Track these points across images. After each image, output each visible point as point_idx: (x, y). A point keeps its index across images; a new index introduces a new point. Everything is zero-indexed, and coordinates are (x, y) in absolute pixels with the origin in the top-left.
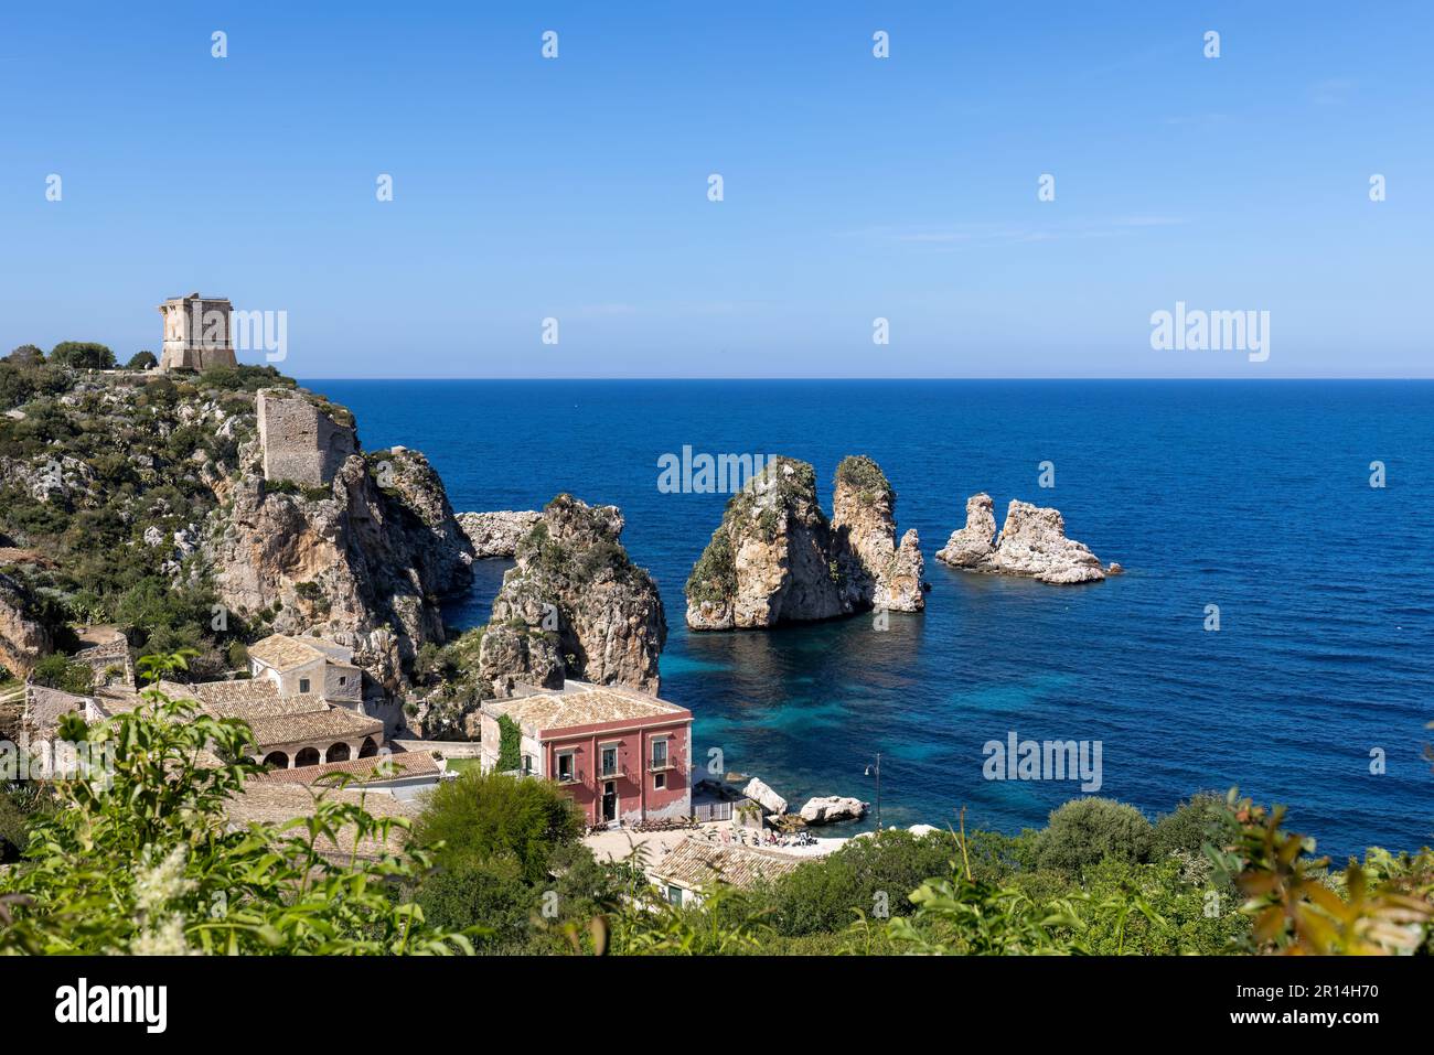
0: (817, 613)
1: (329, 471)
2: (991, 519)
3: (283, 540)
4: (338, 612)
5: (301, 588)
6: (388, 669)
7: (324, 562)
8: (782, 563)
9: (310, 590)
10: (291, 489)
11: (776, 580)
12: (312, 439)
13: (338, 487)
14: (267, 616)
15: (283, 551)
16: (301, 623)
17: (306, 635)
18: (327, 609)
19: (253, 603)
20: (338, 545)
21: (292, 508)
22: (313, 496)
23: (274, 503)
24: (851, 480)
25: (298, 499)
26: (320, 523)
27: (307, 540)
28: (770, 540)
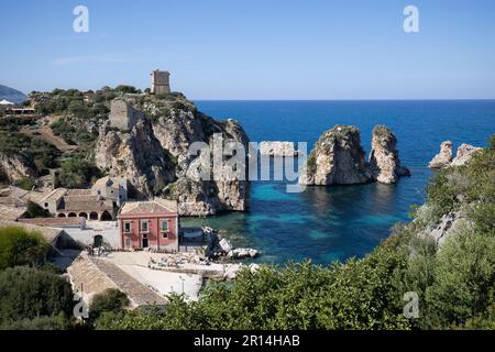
0: (348, 181)
1: (131, 124)
2: (450, 150)
3: (113, 146)
4: (129, 170)
5: (118, 161)
6: (144, 189)
7: (126, 153)
8: (331, 163)
9: (121, 163)
10: (117, 129)
11: (329, 169)
12: (126, 114)
13: (134, 130)
14: (108, 170)
15: (114, 149)
16: (118, 172)
17: (119, 177)
18: (126, 169)
19: (104, 165)
20: (130, 148)
21: (116, 136)
22: (124, 132)
23: (110, 134)
24: (377, 134)
25: (118, 133)
26: (124, 141)
27: (121, 146)
28: (327, 154)
